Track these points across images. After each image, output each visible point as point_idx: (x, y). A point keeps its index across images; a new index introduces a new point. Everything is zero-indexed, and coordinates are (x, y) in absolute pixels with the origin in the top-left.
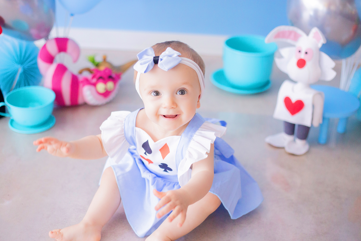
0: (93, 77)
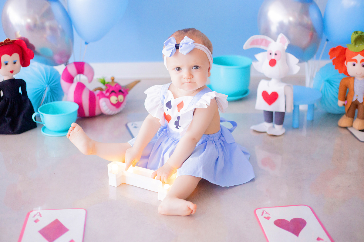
0: (107, 91)
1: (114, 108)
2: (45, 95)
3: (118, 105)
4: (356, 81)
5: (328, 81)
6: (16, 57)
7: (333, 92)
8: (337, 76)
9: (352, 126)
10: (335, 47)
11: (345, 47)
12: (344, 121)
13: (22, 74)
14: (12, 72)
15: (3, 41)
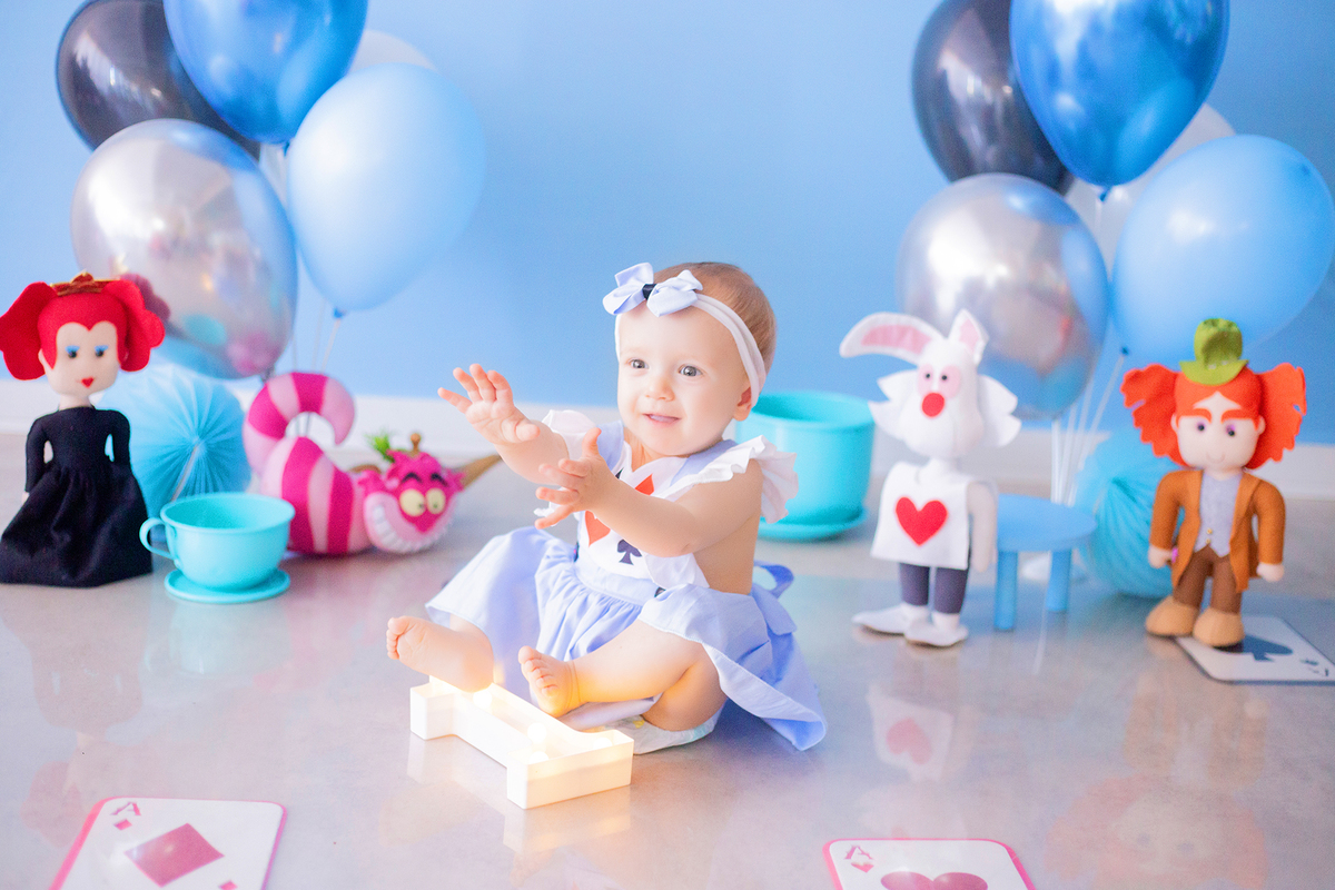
0: (392, 474)
1: (411, 529)
2: (188, 471)
3: (425, 521)
4: (1207, 481)
5: (1120, 484)
6: (106, 333)
7: (1135, 520)
8: (1150, 468)
9: (1190, 634)
10: (1143, 367)
11: (1172, 368)
12: (1166, 617)
13: (120, 393)
14: (88, 382)
15: (69, 280)
